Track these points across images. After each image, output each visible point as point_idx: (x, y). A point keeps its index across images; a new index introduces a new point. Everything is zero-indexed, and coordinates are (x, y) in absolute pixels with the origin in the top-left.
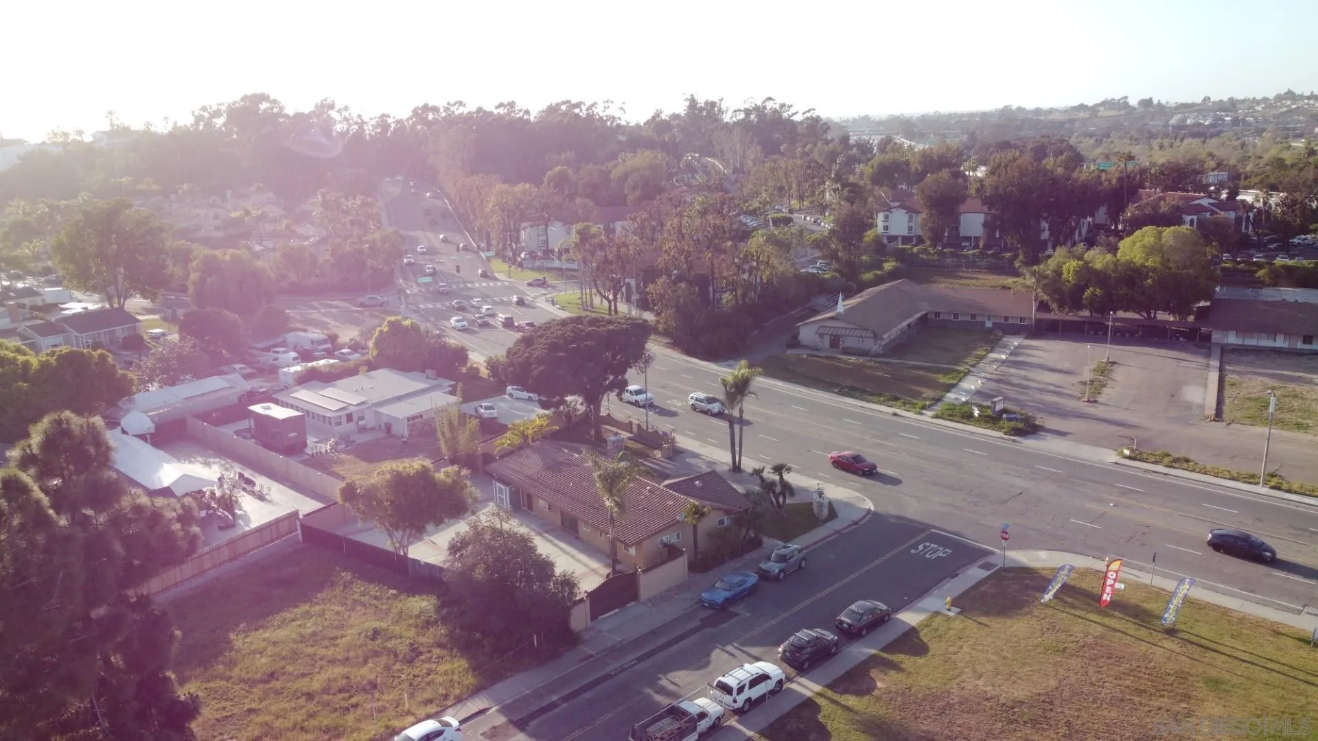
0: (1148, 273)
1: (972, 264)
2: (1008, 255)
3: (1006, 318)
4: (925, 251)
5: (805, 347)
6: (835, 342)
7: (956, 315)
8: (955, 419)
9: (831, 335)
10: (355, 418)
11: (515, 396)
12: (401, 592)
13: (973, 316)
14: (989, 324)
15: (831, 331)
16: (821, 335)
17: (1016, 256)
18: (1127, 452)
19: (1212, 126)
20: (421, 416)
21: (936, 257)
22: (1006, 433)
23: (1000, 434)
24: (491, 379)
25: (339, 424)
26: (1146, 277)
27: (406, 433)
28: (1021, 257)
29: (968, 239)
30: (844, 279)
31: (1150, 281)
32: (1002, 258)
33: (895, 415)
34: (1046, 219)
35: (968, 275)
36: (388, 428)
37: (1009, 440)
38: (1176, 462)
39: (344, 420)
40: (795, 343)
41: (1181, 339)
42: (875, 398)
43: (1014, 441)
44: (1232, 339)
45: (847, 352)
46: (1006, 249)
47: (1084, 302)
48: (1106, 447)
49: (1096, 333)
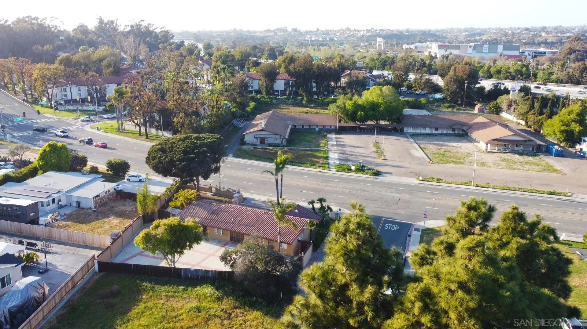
0: (380, 105)
1: (285, 103)
2: (299, 98)
3: (324, 126)
4: (263, 97)
5: (248, 144)
6: (263, 141)
7: (303, 126)
8: (346, 171)
9: (260, 138)
10: (56, 201)
11: (131, 180)
12: (187, 286)
13: (310, 126)
14: (317, 129)
15: (261, 136)
16: (257, 138)
17: (303, 99)
18: (421, 178)
19: (323, 41)
20: (99, 196)
21: (268, 100)
22: (370, 175)
23: (368, 176)
24: (110, 172)
25: (48, 205)
26: (380, 107)
27: (93, 206)
28: (305, 99)
29: (277, 91)
30: (241, 111)
31: (382, 108)
32: (297, 100)
33: (320, 172)
34: (314, 82)
35: (285, 107)
36: (78, 204)
37: (374, 178)
38: (439, 180)
39: (51, 202)
40: (243, 143)
41: (393, 132)
42: (305, 165)
43: (376, 178)
44: (411, 130)
45: (270, 145)
46: (298, 96)
47: (358, 118)
48: (411, 177)
49: (361, 131)
